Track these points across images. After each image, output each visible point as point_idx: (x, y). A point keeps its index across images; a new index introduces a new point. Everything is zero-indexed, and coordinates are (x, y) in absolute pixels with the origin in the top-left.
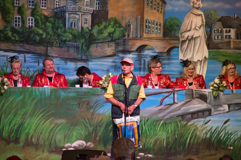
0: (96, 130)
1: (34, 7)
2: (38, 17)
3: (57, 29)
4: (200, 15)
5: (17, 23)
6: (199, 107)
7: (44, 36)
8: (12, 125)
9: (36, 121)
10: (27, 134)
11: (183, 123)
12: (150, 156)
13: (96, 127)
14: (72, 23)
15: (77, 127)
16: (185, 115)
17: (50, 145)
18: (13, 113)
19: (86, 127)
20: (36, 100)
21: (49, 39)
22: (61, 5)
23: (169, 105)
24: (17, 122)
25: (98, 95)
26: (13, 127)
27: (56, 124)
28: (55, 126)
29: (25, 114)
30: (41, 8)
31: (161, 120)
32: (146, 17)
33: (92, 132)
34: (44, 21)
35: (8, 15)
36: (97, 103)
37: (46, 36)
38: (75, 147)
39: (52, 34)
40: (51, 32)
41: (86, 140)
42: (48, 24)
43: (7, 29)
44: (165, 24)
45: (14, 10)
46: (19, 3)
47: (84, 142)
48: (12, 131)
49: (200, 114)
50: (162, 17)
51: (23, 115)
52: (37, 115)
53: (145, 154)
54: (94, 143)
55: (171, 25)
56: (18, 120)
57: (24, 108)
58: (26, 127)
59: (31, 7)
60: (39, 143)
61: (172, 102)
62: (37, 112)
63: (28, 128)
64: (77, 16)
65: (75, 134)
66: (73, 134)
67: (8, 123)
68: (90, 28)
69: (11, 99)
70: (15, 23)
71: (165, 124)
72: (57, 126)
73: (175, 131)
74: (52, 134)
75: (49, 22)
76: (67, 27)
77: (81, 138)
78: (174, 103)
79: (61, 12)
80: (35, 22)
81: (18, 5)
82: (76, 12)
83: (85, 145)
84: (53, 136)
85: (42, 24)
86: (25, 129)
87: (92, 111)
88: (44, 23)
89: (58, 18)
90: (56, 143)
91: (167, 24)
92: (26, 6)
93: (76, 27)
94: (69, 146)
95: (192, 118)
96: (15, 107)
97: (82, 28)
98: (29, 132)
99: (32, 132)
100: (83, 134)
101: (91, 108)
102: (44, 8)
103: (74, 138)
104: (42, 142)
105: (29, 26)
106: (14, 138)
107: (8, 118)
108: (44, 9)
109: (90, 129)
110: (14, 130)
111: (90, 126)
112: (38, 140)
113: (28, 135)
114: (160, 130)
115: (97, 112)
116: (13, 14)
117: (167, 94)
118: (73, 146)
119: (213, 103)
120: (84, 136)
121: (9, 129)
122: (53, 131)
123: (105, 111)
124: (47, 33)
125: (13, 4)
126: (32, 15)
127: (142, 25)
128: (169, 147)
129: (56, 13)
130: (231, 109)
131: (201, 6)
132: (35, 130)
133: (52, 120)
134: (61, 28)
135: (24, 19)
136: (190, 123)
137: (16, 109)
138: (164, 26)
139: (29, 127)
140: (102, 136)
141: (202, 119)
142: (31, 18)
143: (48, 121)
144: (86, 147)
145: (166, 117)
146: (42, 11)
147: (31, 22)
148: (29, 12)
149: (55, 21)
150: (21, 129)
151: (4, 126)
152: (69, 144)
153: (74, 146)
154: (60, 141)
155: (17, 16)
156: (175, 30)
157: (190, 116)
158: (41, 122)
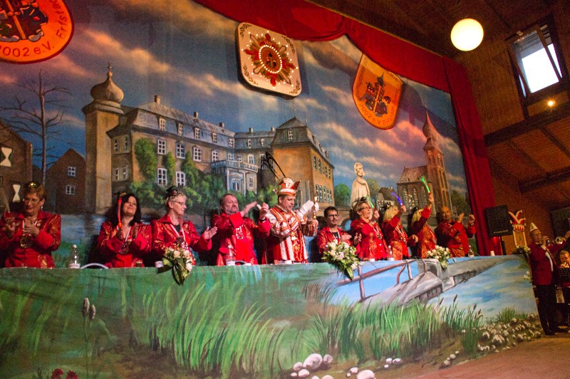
0: (332, 332)
1: (184, 158)
2: (190, 173)
3: (216, 191)
4: (364, 184)
5: (162, 179)
6: (432, 282)
7: (200, 200)
8: (205, 341)
9: (245, 330)
10: (232, 356)
11: (422, 305)
12: (398, 360)
13: (332, 327)
14: (234, 184)
15: (307, 332)
16: (422, 294)
17: (272, 369)
18: (205, 318)
19: (319, 329)
20: (241, 290)
21: (207, 204)
22: (221, 159)
23: (406, 282)
24: (213, 335)
25: (328, 274)
26: (207, 345)
27: (277, 330)
28: (275, 335)
29: (225, 316)
30: (194, 159)
31: (402, 305)
32: (315, 183)
33: (328, 337)
34: (198, 178)
35: (148, 166)
36: (329, 288)
37: (202, 200)
38: (308, 368)
39: (211, 198)
40: (208, 195)
41: (322, 351)
42: (204, 183)
43: (146, 187)
44: (335, 191)
45: (157, 160)
46: (164, 151)
47: (319, 356)
48: (206, 353)
49: (434, 291)
50: (331, 184)
51: (222, 320)
52: (246, 316)
53: (393, 359)
54: (332, 354)
55: (342, 193)
56: (215, 329)
57: (223, 305)
58: (229, 342)
59: (180, 157)
60: (253, 370)
61: (408, 279)
62: (244, 311)
63: (233, 344)
64: (241, 175)
65: (305, 344)
66: (303, 345)
67: (197, 340)
68: (256, 193)
69: (200, 291)
70: (159, 179)
71: (406, 310)
72: (278, 333)
73: (416, 319)
74: (272, 350)
75: (206, 181)
76: (228, 189)
77: (313, 348)
78: (410, 279)
79: (220, 168)
80: (186, 179)
81: (162, 153)
82: (238, 169)
83: (321, 360)
84: (274, 353)
85: (196, 182)
86: (228, 346)
87: (323, 301)
88: (198, 182)
89: (216, 175)
90: (279, 364)
91: (338, 191)
92: (173, 156)
93: (240, 189)
94: (299, 367)
95: (429, 298)
96: (207, 306)
97: (247, 191)
98: (236, 351)
99: (240, 350)
100: (316, 342)
101: (322, 297)
102: (197, 160)
103: (305, 350)
104: (259, 367)
105: (179, 184)
106: (211, 368)
107: (196, 329)
108: (198, 162)
109: (324, 331)
110: (208, 350)
111: (325, 328)
112: (252, 364)
113: (235, 357)
114: (402, 320)
115: (330, 303)
116: (156, 165)
117: (401, 268)
118: (305, 365)
119: (442, 276)
120: (318, 345)
121: (199, 350)
122: (274, 342)
123: (340, 299)
124: (204, 197)
125: (156, 151)
126: (183, 169)
127: (312, 192)
128: (414, 342)
129: (214, 169)
130: (456, 281)
131: (364, 174)
132: (245, 346)
133: (270, 324)
134: (221, 190)
135: (171, 174)
136: (427, 306)
137: (208, 308)
138: (335, 194)
139: (234, 341)
140: (341, 341)
141: (436, 299)
142: (180, 173)
143: (264, 326)
144: (323, 363)
145: (405, 301)
146: (195, 164)
147: (180, 178)
148: (178, 164)
149: (213, 180)
150: (222, 348)
151: (190, 345)
152: (299, 364)
153: (307, 366)
154: (285, 360)
155: (162, 169)
156: (347, 199)
157: (426, 295)
158: (252, 330)
